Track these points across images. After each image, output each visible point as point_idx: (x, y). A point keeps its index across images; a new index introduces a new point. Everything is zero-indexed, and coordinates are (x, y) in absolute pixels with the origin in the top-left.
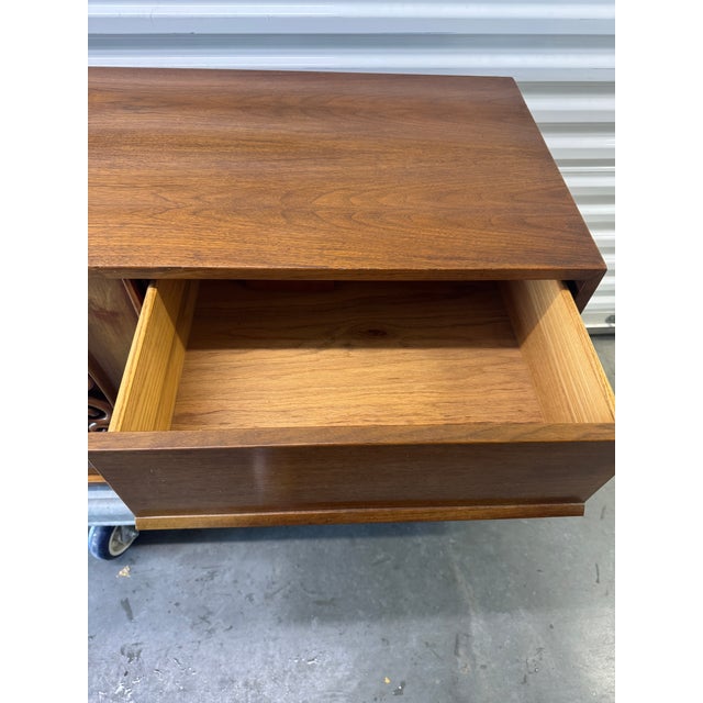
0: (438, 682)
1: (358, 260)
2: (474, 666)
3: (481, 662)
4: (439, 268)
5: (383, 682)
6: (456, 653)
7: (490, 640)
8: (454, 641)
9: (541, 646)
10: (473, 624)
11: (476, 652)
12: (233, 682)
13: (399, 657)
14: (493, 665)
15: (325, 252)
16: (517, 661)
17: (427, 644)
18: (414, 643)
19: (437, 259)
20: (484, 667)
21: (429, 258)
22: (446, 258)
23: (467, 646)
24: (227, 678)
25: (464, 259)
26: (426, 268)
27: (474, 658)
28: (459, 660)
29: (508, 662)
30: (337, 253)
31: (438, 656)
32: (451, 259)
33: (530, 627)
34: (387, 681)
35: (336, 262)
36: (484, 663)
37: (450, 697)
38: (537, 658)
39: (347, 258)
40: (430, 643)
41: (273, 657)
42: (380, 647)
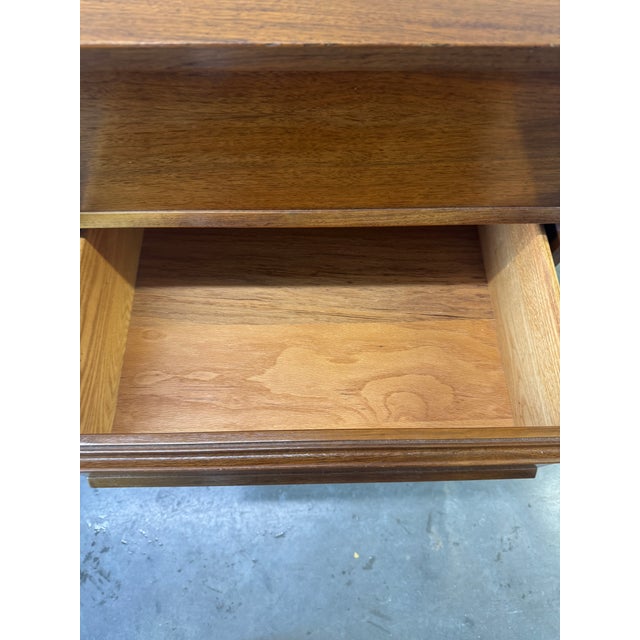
0: (408, 558)
1: (303, 27)
2: (446, 543)
3: (453, 539)
4: (452, 42)
5: (352, 557)
6: (428, 531)
7: (464, 517)
8: (427, 518)
9: (517, 525)
10: (448, 502)
11: (449, 529)
12: (200, 554)
13: (369, 533)
14: (466, 543)
15: (244, 15)
16: (492, 539)
17: (398, 521)
18: (385, 519)
19: (448, 26)
20: (457, 544)
21: (435, 24)
22: (466, 25)
23: (441, 523)
24: (194, 550)
25: (497, 27)
26: (428, 42)
27: (447, 535)
28: (431, 537)
29: (481, 540)
30: (266, 17)
31: (409, 533)
32: (475, 26)
33: (507, 505)
34: (356, 556)
35: (262, 32)
36: (457, 540)
37: (420, 573)
38: (511, 536)
39: (283, 25)
40: (402, 520)
41: (240, 530)
42: (349, 523)
